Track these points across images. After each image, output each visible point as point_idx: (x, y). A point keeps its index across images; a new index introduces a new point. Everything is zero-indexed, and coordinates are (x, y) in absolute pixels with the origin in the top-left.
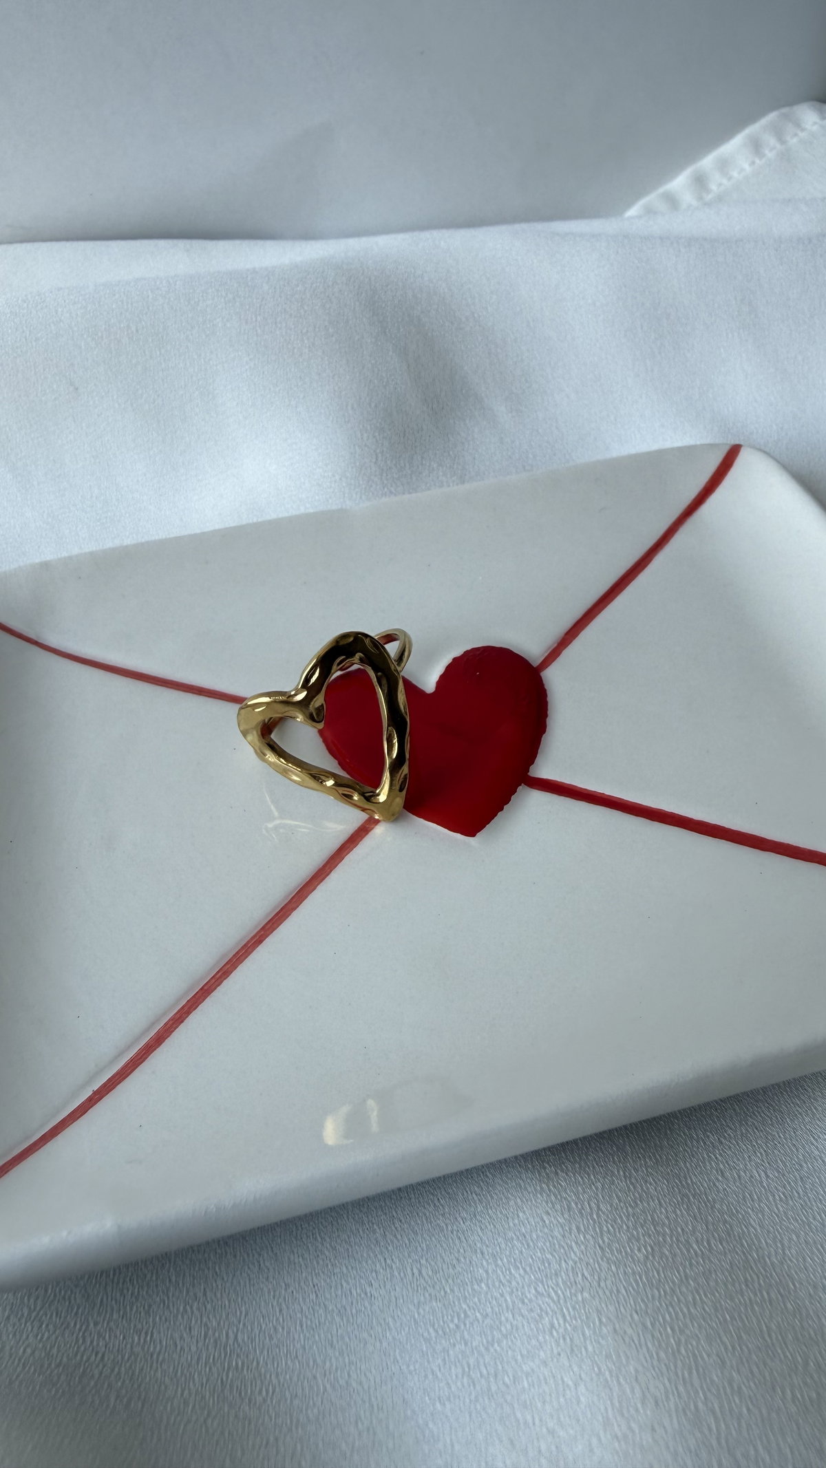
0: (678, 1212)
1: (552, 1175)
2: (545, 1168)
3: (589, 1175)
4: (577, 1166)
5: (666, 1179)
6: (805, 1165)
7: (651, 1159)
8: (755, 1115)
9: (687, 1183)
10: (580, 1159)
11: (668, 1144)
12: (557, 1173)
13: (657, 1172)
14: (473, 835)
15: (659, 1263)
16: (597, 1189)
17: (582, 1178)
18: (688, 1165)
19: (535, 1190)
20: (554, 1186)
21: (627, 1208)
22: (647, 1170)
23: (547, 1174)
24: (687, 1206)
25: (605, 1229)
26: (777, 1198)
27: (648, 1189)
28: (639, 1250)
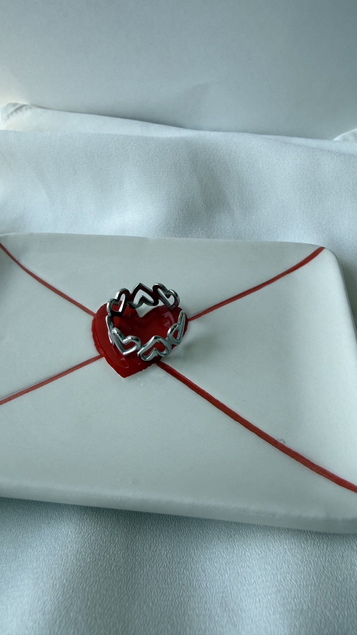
0: (119, 552)
1: (85, 519)
2: (84, 515)
3: (98, 524)
4: (96, 519)
5: (126, 539)
6: (185, 558)
7: (126, 529)
8: (181, 530)
9: (133, 544)
10: (100, 517)
11: (139, 527)
12: (87, 519)
13: (125, 535)
14: (124, 377)
15: (92, 566)
16: (96, 530)
17: (94, 524)
18: (140, 538)
19: (75, 522)
20: (82, 523)
21: (101, 542)
22: (122, 532)
23: (83, 518)
24: (125, 552)
25: (85, 546)
26: (163, 565)
27: (115, 539)
28: (90, 559)
